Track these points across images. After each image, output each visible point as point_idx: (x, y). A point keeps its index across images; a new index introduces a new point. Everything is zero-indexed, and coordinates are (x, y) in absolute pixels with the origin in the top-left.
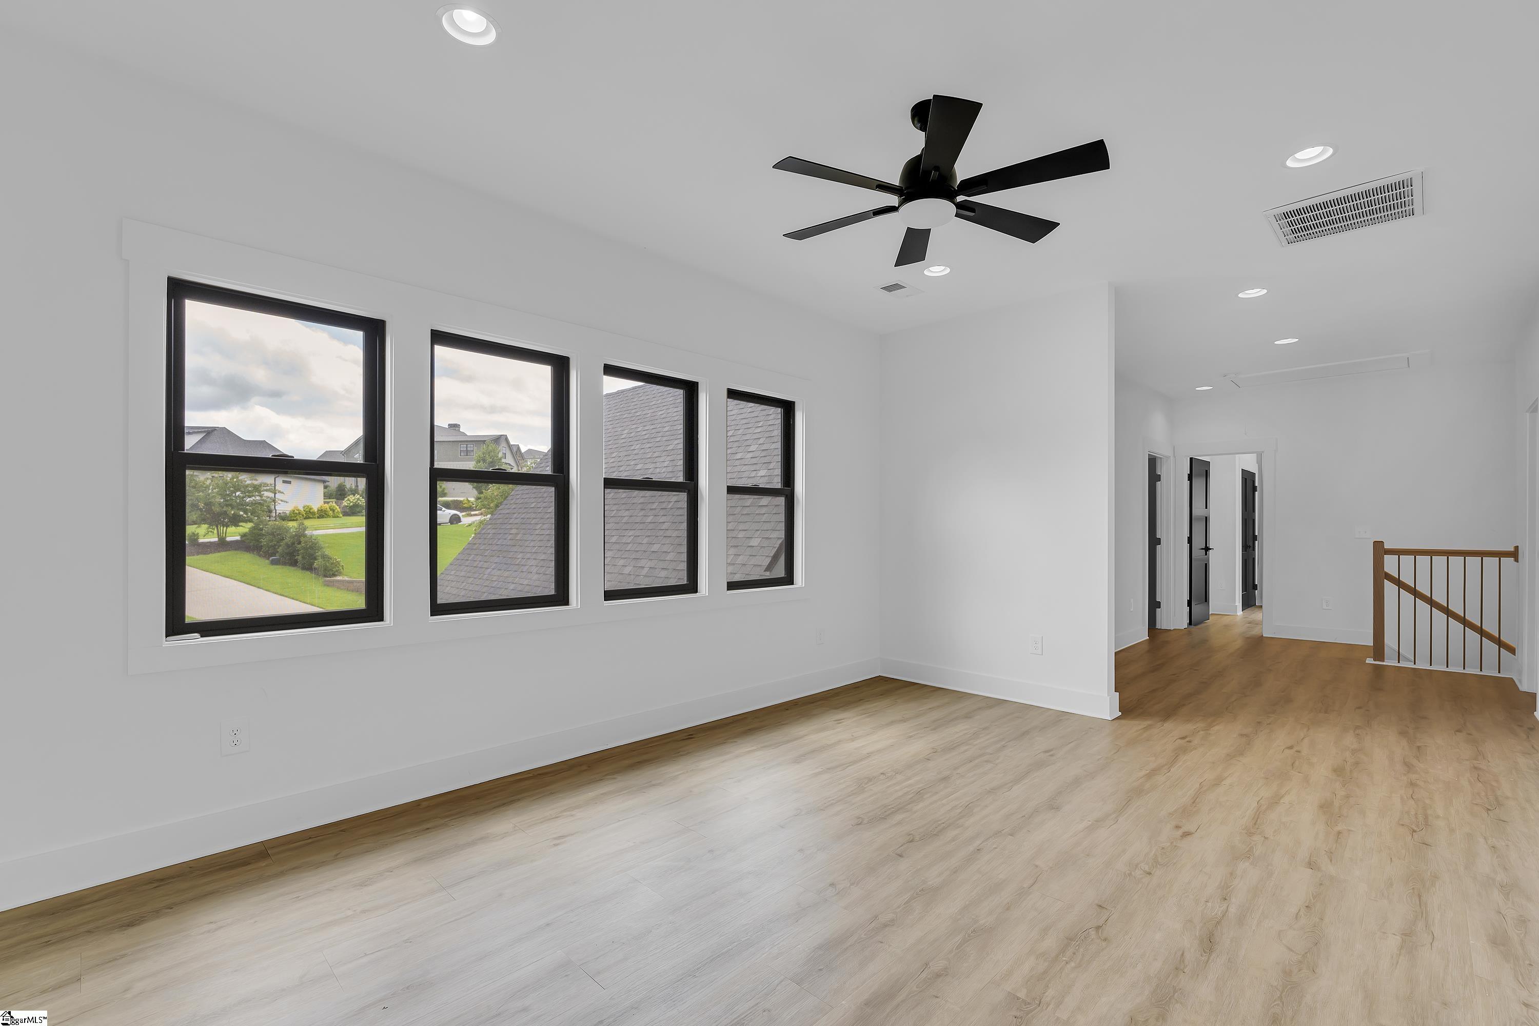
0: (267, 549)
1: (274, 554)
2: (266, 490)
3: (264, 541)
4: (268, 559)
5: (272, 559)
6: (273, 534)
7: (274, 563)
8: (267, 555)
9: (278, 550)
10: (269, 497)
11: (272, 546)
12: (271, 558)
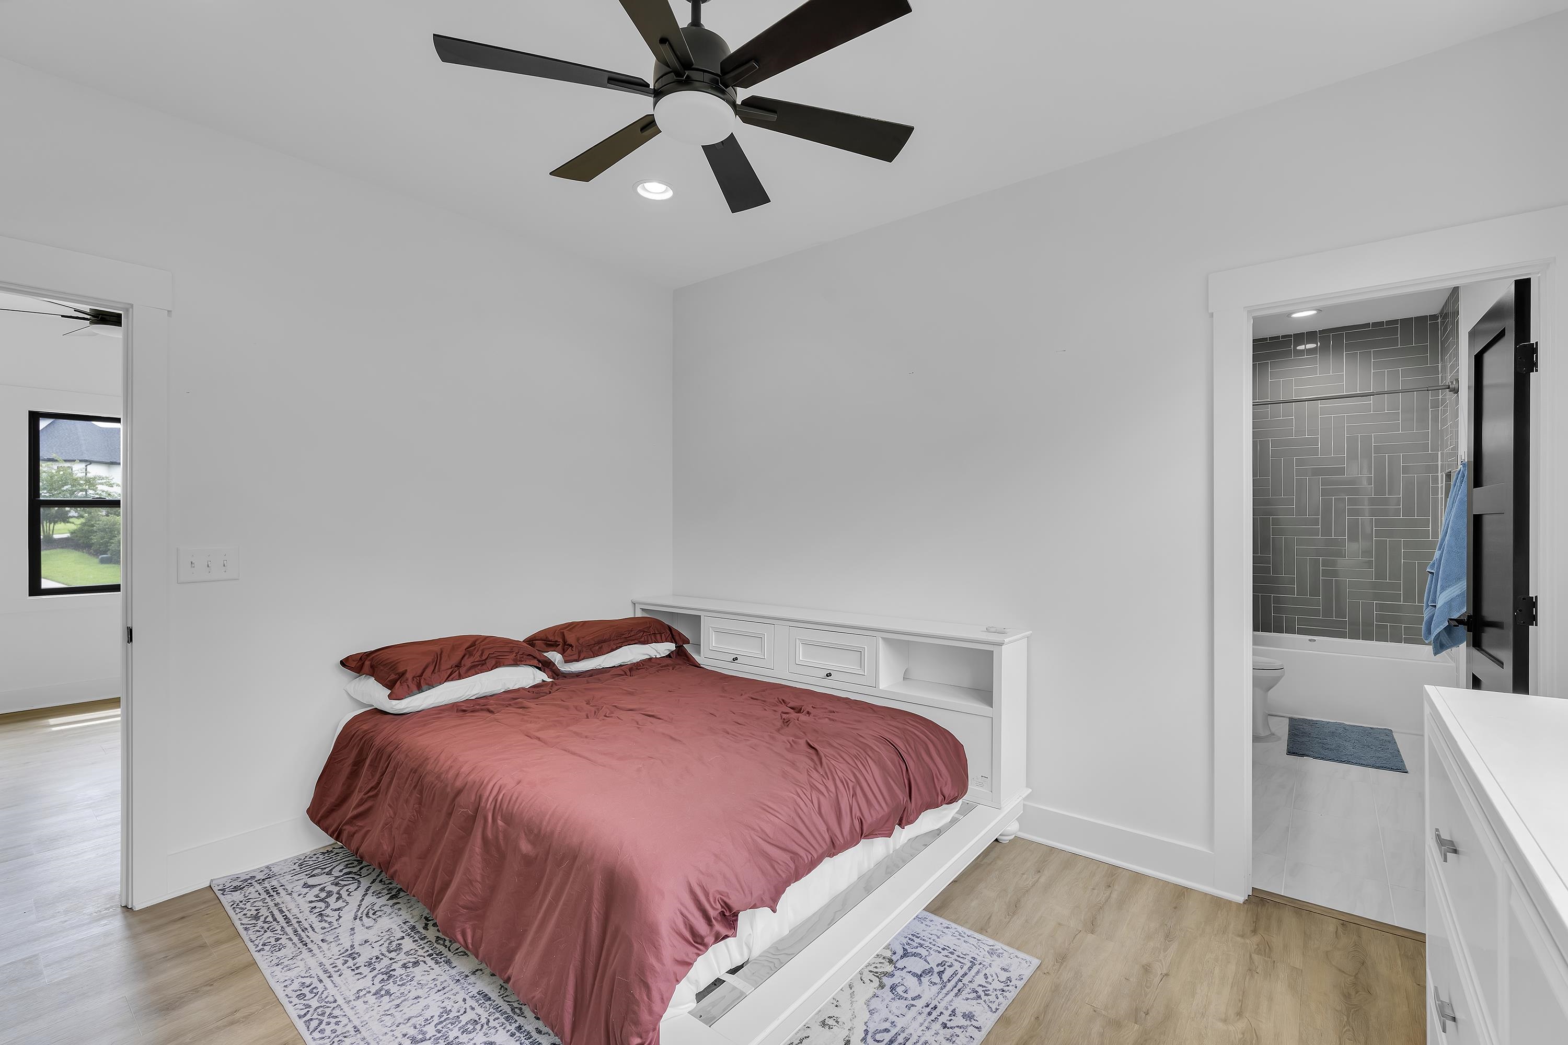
0: (98, 546)
1: (105, 553)
2: (102, 484)
3: (95, 539)
4: (98, 557)
5: (102, 557)
6: (104, 530)
7: (103, 561)
8: (96, 553)
9: (110, 547)
10: (103, 491)
11: (102, 544)
12: (100, 557)
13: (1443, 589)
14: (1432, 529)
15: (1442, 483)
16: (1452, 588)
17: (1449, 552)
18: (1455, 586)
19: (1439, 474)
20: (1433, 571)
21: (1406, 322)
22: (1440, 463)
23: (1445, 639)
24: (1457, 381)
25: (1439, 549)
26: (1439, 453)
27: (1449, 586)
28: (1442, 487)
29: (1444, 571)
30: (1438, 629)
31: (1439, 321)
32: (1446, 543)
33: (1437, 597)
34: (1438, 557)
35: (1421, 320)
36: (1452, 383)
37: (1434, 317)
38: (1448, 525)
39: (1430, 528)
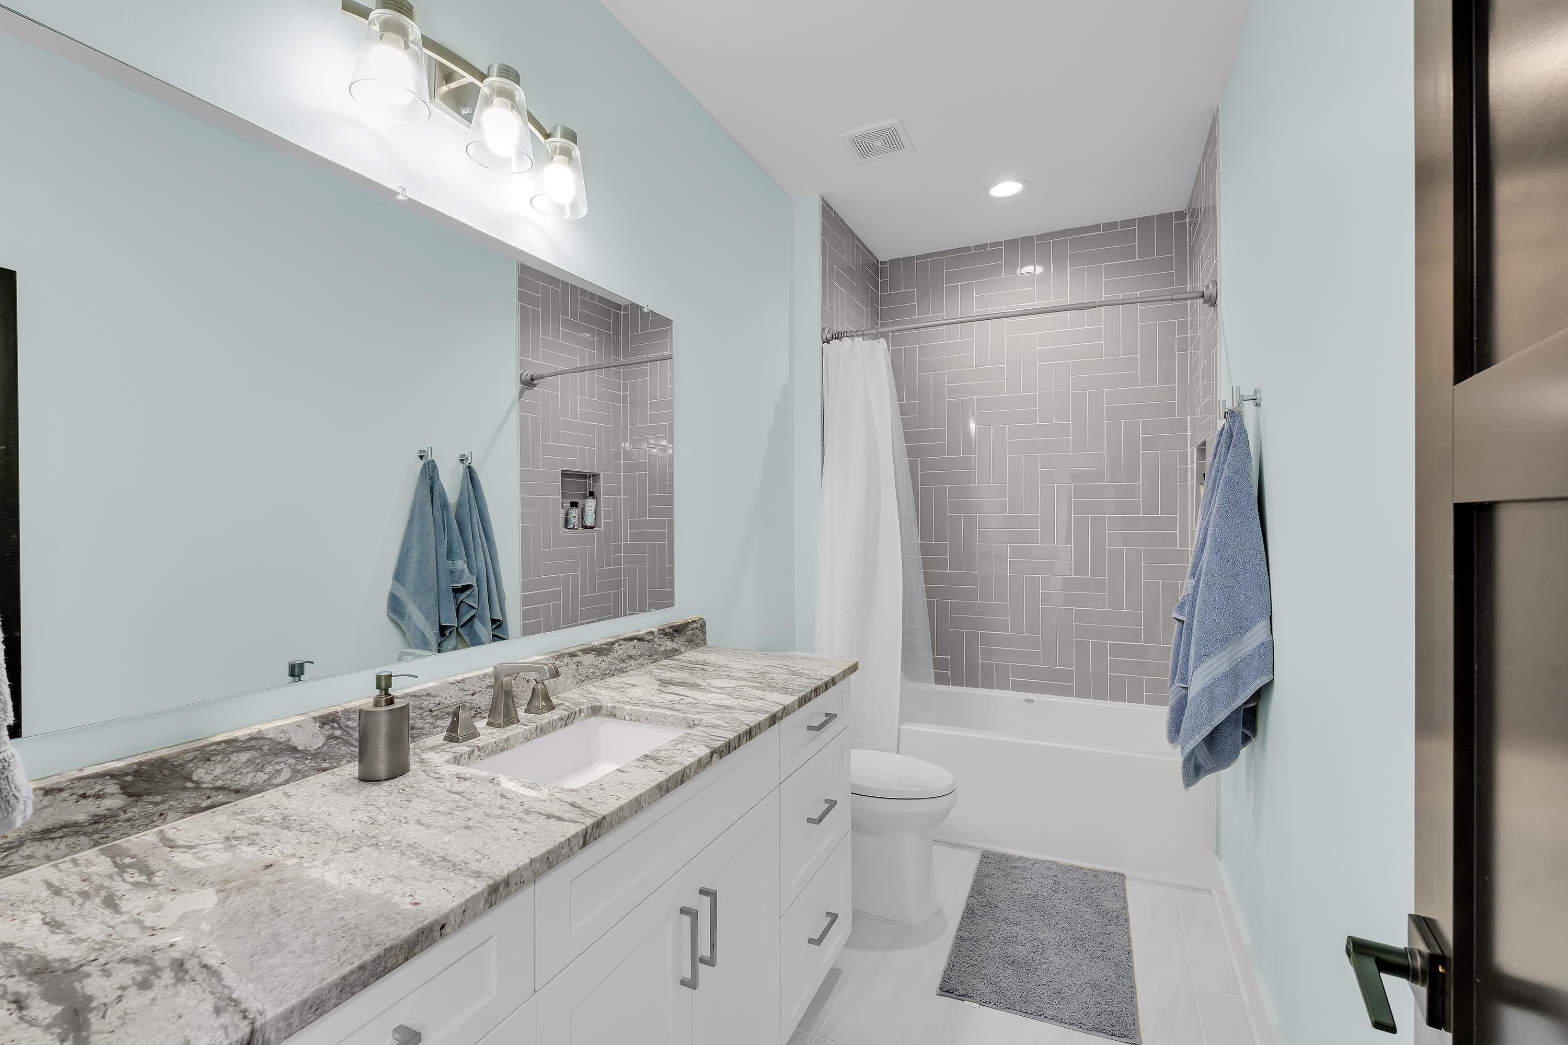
13: (1200, 659)
14: (1179, 531)
15: (1192, 462)
16: (1214, 659)
17: (1208, 586)
18: (1220, 655)
19: (1189, 450)
20: (1181, 618)
21: (1146, 222)
22: (1189, 433)
23: (1202, 757)
24: (1215, 283)
25: (1193, 576)
26: (1189, 417)
27: (1209, 655)
28: (1192, 469)
29: (1201, 624)
30: (1191, 742)
31: (1187, 220)
32: (1204, 566)
33: (1190, 674)
34: (1189, 591)
35: (1164, 218)
36: (1207, 287)
37: (1180, 215)
38: (1206, 529)
39: (1178, 532)
